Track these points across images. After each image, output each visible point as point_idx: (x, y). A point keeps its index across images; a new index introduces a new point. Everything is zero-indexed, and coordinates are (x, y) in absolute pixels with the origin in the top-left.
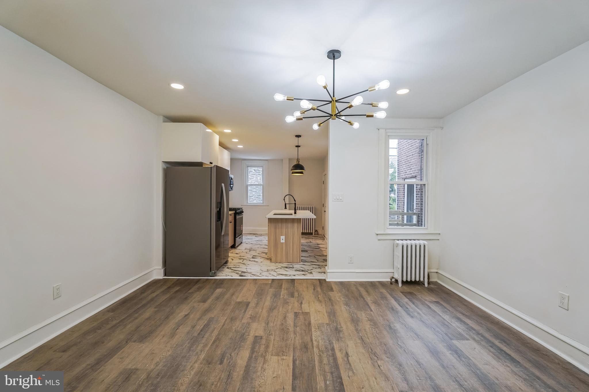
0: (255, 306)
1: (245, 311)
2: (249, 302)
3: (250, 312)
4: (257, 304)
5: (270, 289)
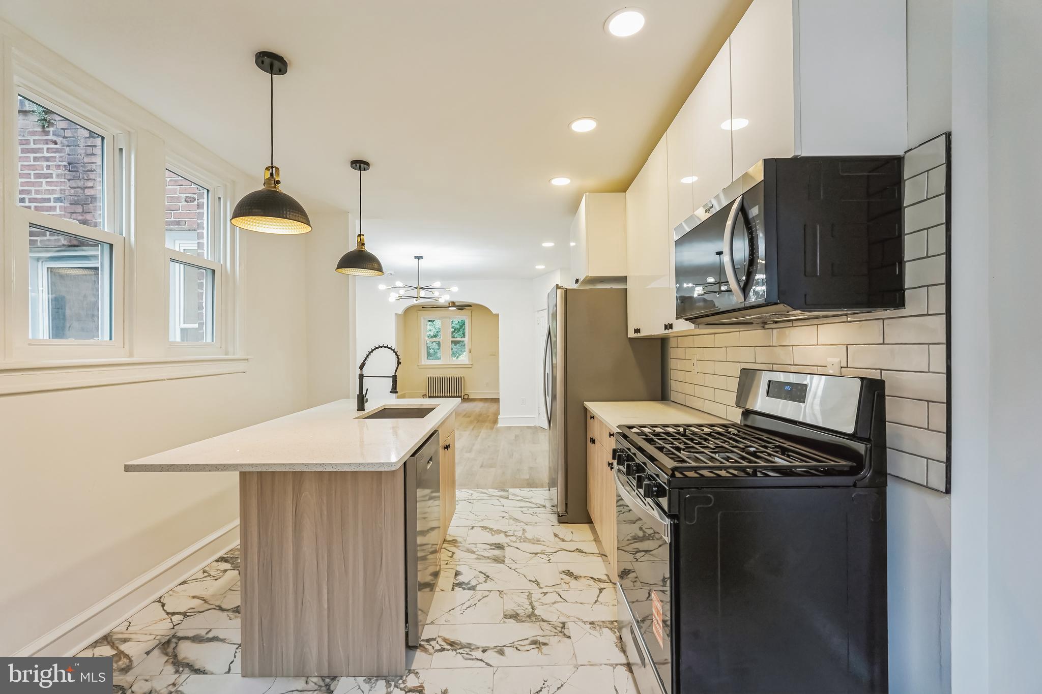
1: (483, 462)
4: (472, 467)
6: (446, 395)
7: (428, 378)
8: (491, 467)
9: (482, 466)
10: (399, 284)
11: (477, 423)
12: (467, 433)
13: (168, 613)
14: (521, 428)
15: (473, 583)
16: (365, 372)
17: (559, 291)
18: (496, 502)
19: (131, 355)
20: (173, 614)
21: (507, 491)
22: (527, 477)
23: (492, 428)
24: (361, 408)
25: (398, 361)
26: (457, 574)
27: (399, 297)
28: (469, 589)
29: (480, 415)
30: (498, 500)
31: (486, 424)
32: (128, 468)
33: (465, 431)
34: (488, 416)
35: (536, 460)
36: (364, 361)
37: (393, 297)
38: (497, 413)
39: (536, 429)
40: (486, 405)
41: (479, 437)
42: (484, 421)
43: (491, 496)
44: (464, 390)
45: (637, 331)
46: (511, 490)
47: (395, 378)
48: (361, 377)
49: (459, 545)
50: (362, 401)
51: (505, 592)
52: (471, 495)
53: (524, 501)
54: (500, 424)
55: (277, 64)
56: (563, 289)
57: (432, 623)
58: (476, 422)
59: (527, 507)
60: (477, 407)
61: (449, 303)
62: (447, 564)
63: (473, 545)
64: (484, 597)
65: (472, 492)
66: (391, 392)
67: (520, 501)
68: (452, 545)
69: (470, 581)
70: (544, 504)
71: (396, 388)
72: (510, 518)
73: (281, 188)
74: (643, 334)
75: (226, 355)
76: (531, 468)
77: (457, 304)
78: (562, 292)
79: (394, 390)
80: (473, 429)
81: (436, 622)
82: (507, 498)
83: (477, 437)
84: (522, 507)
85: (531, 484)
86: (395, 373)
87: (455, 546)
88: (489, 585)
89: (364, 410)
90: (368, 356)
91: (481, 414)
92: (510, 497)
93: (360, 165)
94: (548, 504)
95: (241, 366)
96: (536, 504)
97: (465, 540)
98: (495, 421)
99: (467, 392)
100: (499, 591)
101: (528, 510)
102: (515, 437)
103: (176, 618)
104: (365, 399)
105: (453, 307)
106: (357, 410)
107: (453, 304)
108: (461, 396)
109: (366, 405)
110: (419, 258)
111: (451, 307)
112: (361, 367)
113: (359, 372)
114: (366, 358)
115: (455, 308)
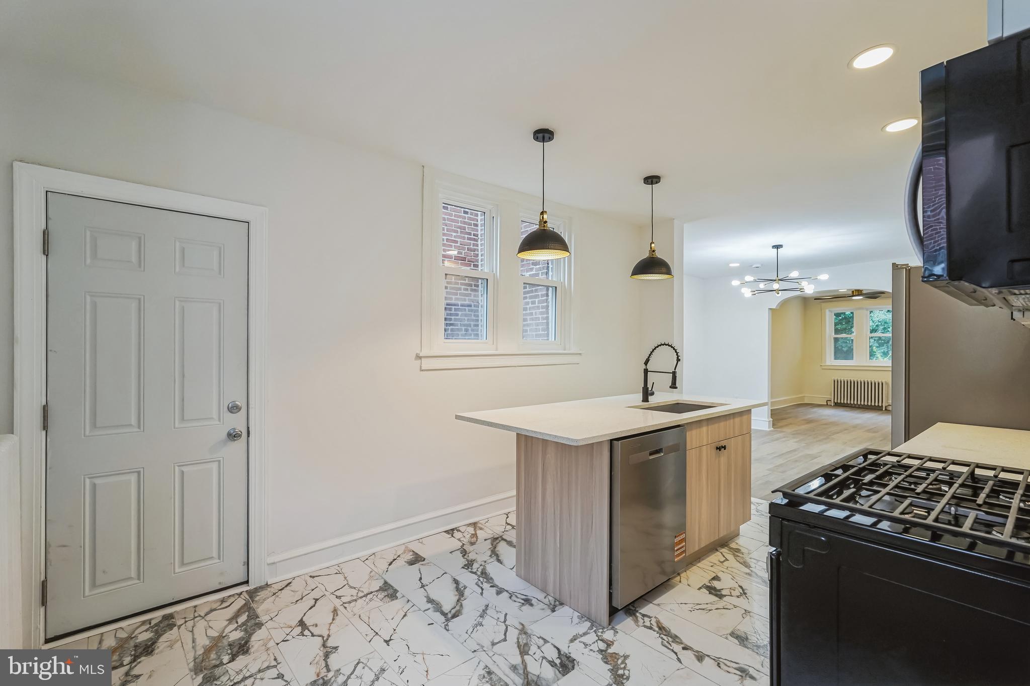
6: (859, 403)
7: (834, 381)
10: (749, 278)
13: (506, 523)
15: (724, 592)
16: (650, 367)
17: (896, 271)
19: (497, 350)
20: (509, 524)
24: (645, 399)
25: (678, 358)
26: (716, 578)
27: (751, 291)
28: (716, 595)
32: (458, 417)
36: (649, 357)
37: (747, 292)
44: (887, 400)
47: (674, 373)
48: (646, 371)
49: (741, 555)
50: (647, 394)
51: (751, 614)
55: (547, 136)
56: (905, 268)
57: (659, 605)
61: (853, 292)
62: (712, 566)
63: (754, 561)
64: (724, 608)
66: (670, 387)
68: (731, 553)
69: (722, 589)
71: (675, 385)
73: (550, 226)
75: (565, 350)
77: (864, 292)
78: (902, 272)
79: (674, 386)
81: (662, 606)
86: (675, 369)
87: (734, 555)
88: (741, 602)
89: (649, 402)
90: (651, 353)
93: (652, 180)
95: (576, 359)
97: (749, 554)
100: (745, 610)
103: (509, 527)
104: (649, 392)
105: (858, 295)
106: (643, 401)
107: (859, 292)
108: (882, 406)
109: (650, 398)
110: (777, 247)
111: (856, 296)
112: (646, 363)
113: (644, 367)
114: (650, 355)
115: (862, 297)
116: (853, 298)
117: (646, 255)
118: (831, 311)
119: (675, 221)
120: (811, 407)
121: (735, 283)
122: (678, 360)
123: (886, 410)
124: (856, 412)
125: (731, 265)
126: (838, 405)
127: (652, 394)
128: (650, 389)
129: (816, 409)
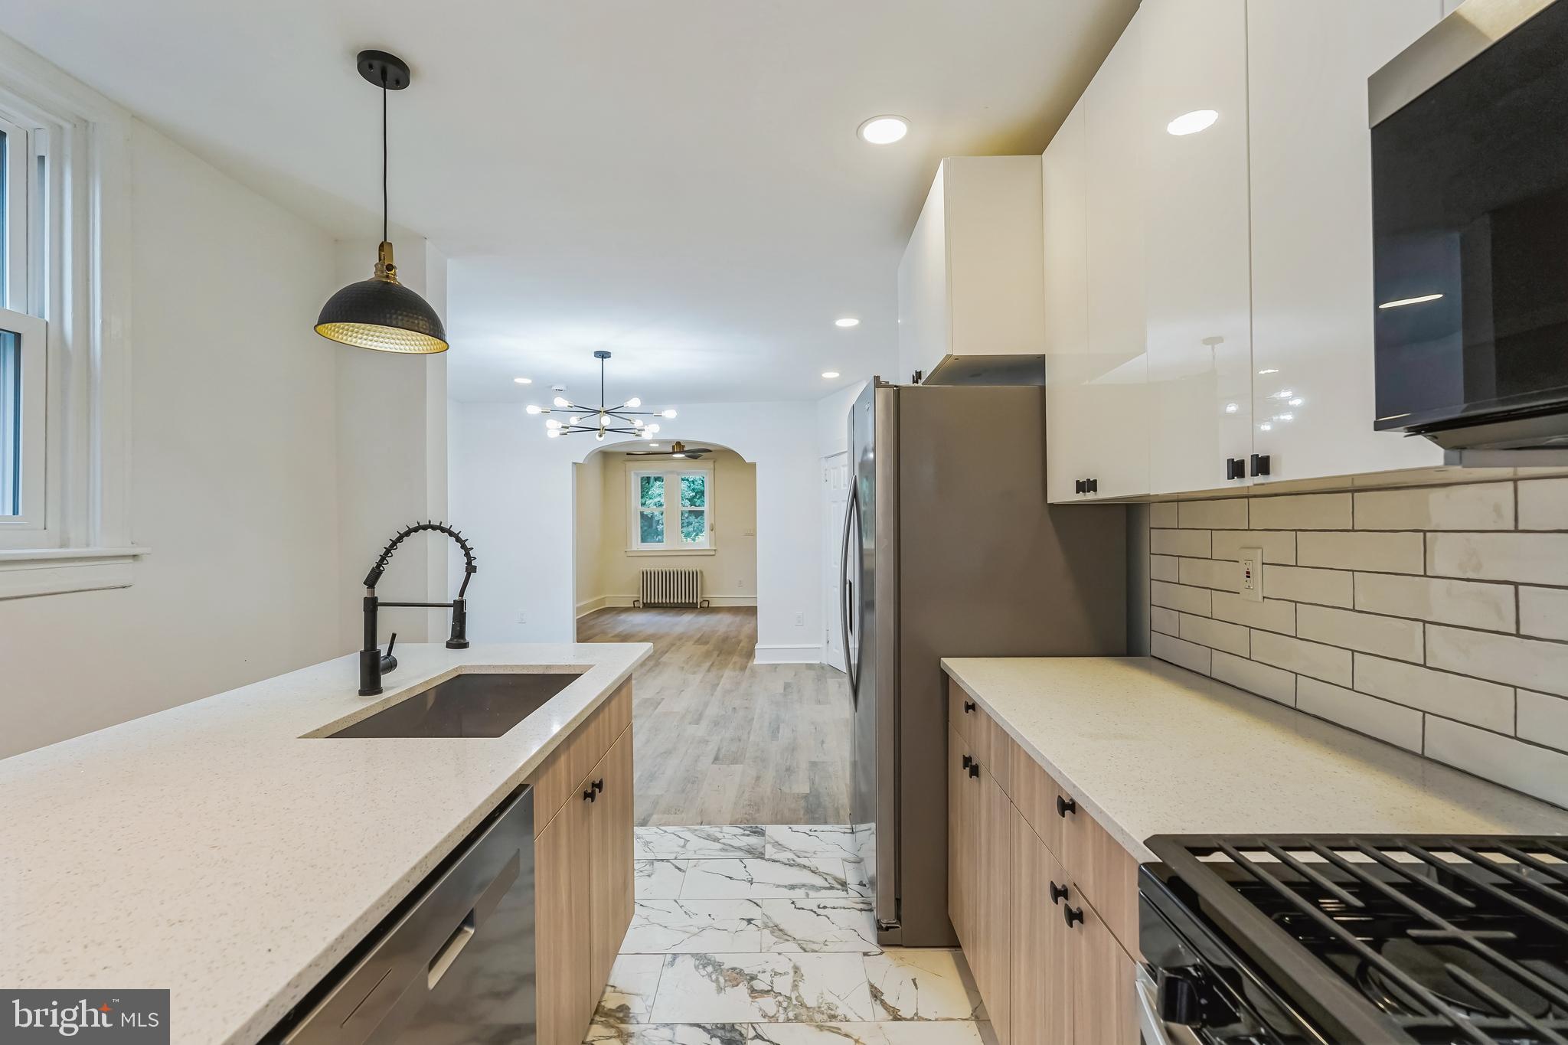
0: (701, 758)
1: (719, 750)
2: (713, 763)
3: (711, 749)
4: (696, 761)
5: (662, 795)
6: (672, 601)
7: (643, 573)
8: (735, 761)
9: (716, 759)
10: (561, 402)
11: (718, 656)
12: (699, 677)
14: (796, 668)
16: (383, 591)
17: (881, 392)
18: (734, 867)
21: (762, 833)
22: (805, 789)
23: (743, 668)
24: (371, 686)
25: (469, 563)
27: (563, 427)
29: (725, 639)
30: (741, 860)
31: (735, 659)
33: (694, 673)
34: (739, 642)
35: (823, 742)
36: (380, 564)
37: (553, 428)
38: (753, 639)
39: (823, 671)
40: (738, 619)
41: (719, 689)
42: (730, 653)
43: (727, 848)
44: (702, 594)
45: (1089, 486)
46: (772, 830)
47: (459, 607)
48: (371, 606)
49: (632, 1029)
50: (373, 669)
52: (684, 846)
53: (799, 865)
54: (758, 660)
56: (891, 386)
58: (716, 653)
59: (804, 885)
60: (721, 623)
65: (687, 835)
66: (449, 645)
67: (790, 864)
68: (613, 1032)
70: (841, 875)
71: (464, 637)
72: (766, 926)
74: (1103, 493)
76: (814, 764)
77: (686, 447)
78: (887, 396)
79: (458, 640)
80: (709, 670)
82: (761, 856)
83: (715, 686)
84: (792, 887)
85: (813, 812)
86: (462, 594)
87: (620, 1035)
89: (381, 691)
90: (388, 551)
91: (727, 638)
92: (770, 851)
93: (384, 67)
94: (852, 880)
96: (824, 876)
98: (750, 654)
99: (707, 596)
101: (807, 895)
102: (785, 689)
104: (382, 662)
105: (680, 452)
106: (362, 693)
107: (679, 447)
108: (697, 602)
109: (386, 679)
110: (603, 355)
111: (677, 453)
112: (372, 580)
113: (364, 592)
114: (383, 558)
115: (683, 455)
116: (675, 456)
117: (366, 272)
118: (637, 474)
119: (428, 242)
120: (617, 613)
121: (533, 410)
122: (471, 569)
123: (701, 607)
124: (671, 614)
125: (518, 380)
126: (648, 607)
127: (392, 665)
128: (384, 653)
129: (623, 617)
